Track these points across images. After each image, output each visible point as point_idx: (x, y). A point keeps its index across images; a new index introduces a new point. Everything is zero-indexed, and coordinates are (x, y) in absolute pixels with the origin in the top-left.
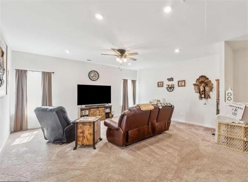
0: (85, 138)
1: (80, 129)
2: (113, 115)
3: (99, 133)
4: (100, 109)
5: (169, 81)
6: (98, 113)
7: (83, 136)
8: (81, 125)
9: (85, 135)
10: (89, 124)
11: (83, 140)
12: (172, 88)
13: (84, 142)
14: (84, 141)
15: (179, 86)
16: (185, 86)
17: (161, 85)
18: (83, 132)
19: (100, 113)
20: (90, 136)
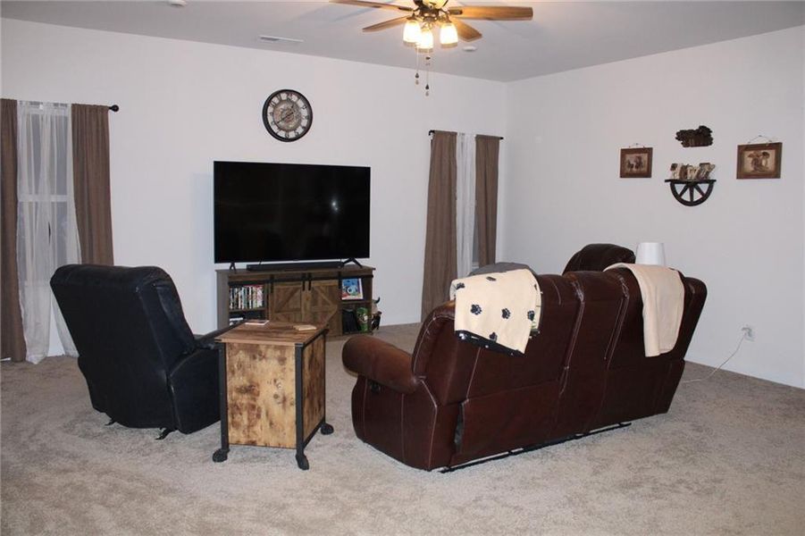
0: (259, 416)
1: (238, 373)
2: (377, 318)
3: (319, 402)
4: (315, 284)
5: (686, 145)
6: (308, 304)
7: (253, 407)
8: (242, 356)
9: (259, 402)
10: (278, 353)
11: (250, 426)
12: (704, 187)
13: (254, 432)
14: (257, 428)
15: (742, 174)
16: (776, 174)
17: (639, 165)
18: (251, 390)
19: (314, 302)
20: (284, 407)
